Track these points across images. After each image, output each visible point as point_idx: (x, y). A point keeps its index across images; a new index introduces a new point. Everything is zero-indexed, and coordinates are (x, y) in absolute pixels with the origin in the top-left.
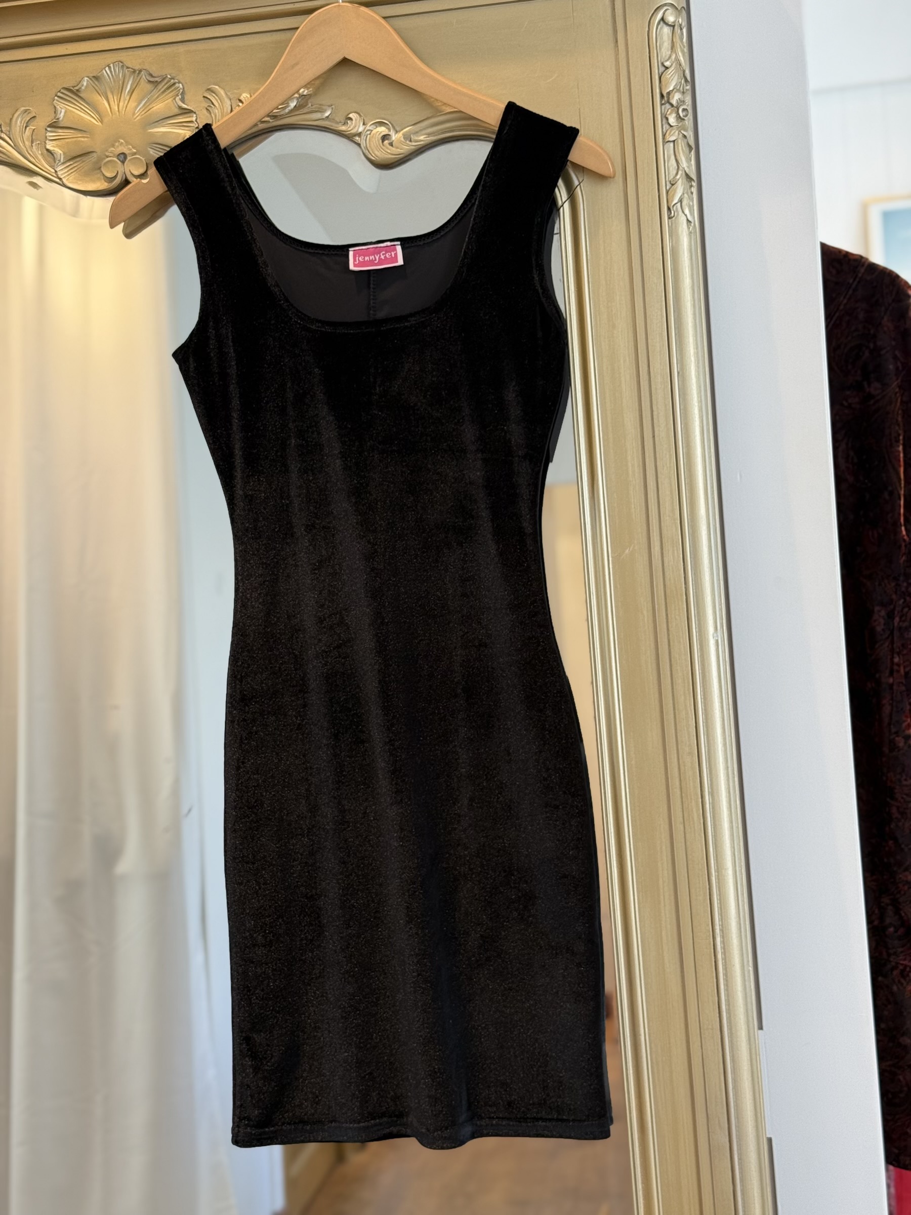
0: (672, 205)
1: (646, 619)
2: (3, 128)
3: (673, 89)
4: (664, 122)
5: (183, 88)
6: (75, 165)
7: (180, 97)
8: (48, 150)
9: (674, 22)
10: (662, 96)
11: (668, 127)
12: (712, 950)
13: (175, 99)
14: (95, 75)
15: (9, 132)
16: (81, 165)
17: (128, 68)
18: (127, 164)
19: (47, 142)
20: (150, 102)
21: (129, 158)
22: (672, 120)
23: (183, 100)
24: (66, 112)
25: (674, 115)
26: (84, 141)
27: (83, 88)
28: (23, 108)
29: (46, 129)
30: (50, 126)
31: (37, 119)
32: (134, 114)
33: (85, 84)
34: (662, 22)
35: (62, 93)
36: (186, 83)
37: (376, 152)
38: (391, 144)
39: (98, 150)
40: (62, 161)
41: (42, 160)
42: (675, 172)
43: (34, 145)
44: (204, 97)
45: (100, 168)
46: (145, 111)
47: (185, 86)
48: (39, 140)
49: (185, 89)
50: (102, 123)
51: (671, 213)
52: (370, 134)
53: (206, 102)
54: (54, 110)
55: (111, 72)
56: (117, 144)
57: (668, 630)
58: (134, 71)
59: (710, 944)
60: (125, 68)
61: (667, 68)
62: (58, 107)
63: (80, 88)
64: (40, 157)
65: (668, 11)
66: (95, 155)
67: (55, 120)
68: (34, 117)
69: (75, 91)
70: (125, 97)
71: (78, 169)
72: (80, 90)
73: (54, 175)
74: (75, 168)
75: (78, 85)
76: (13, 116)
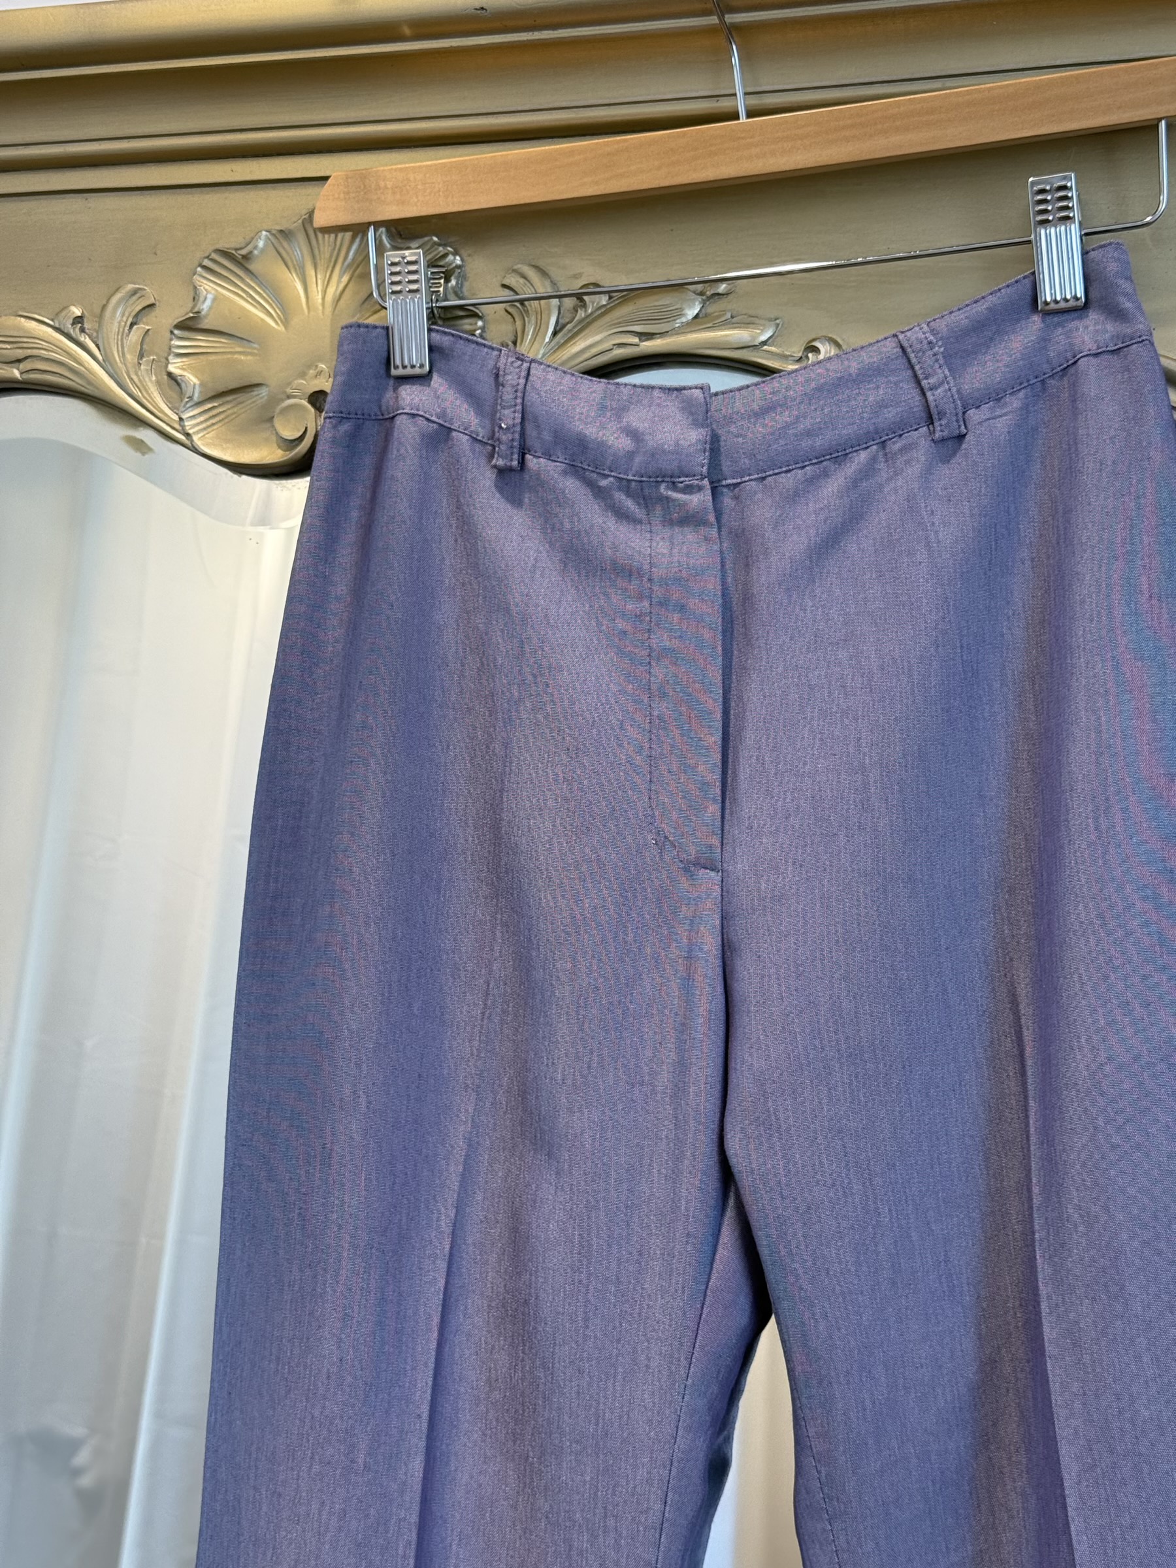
2: (86, 326)
5: (463, 266)
6: (221, 409)
8: (170, 375)
14: (283, 228)
15: (97, 332)
16: (235, 410)
19: (171, 358)
23: (459, 290)
24: (214, 300)
26: (246, 363)
27: (256, 252)
28: (130, 286)
29: (172, 332)
30: (181, 326)
31: (157, 311)
33: (261, 244)
35: (213, 260)
40: (196, 398)
43: (143, 361)
44: (504, 286)
45: (271, 419)
47: (465, 258)
48: (155, 355)
49: (468, 268)
50: (284, 325)
53: (507, 296)
54: (191, 294)
56: (311, 371)
62: (201, 288)
63: (251, 252)
64: (153, 387)
66: (264, 392)
67: (192, 315)
68: (152, 306)
69: (240, 257)
70: (341, 277)
71: (226, 418)
72: (249, 256)
73: (177, 426)
74: (222, 416)
75: (247, 245)
76: (109, 301)
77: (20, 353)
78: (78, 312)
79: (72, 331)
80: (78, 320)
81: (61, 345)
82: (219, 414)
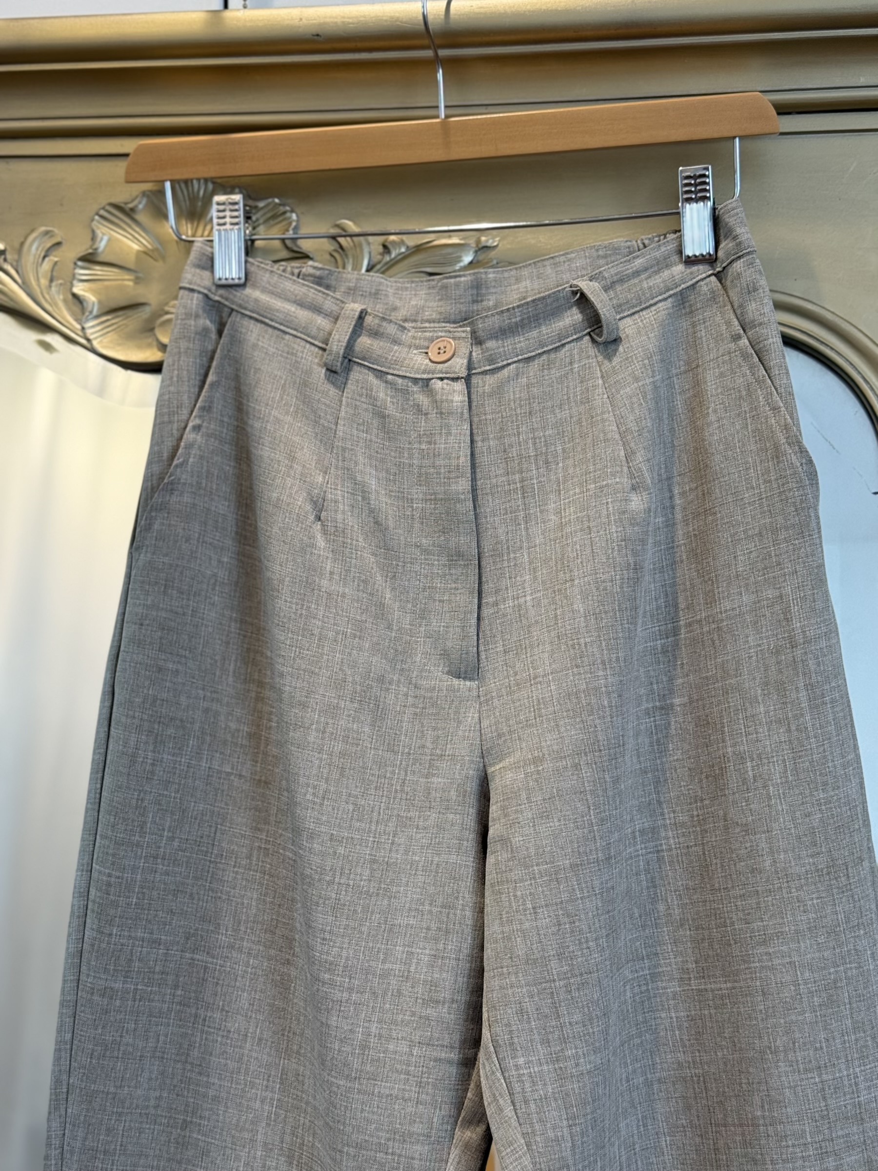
2: (9, 256)
5: (298, 221)
6: (114, 321)
7: (291, 233)
8: (75, 296)
15: (17, 261)
16: (125, 322)
19: (75, 282)
24: (109, 240)
27: (140, 207)
28: (43, 229)
29: (75, 264)
30: (84, 259)
31: (63, 248)
33: (144, 200)
39: (153, 302)
40: (95, 312)
41: (64, 309)
43: (54, 284)
45: (154, 329)
48: (62, 279)
49: (301, 222)
50: (162, 260)
53: (331, 244)
54: (90, 236)
62: (98, 231)
63: (136, 206)
64: (61, 304)
66: (147, 309)
67: (90, 251)
68: (58, 244)
69: (128, 209)
71: (118, 327)
72: (134, 209)
74: (115, 327)
75: (133, 201)
76: (26, 238)
78: (1, 247)
80: (2, 253)
82: (113, 324)
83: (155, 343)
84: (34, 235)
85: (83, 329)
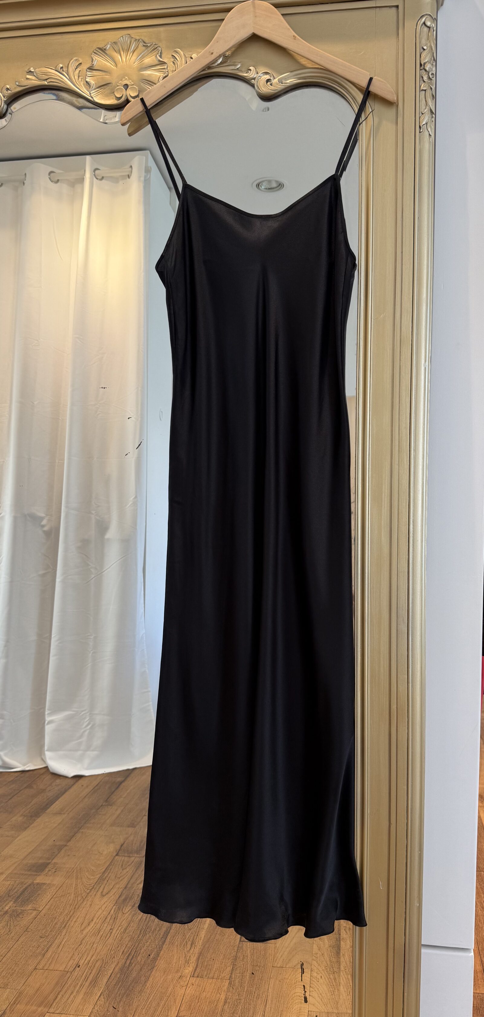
0: (422, 124)
1: (388, 354)
2: (64, 69)
3: (427, 62)
4: (421, 80)
5: (161, 51)
6: (100, 91)
7: (159, 54)
8: (87, 82)
9: (431, 25)
10: (421, 65)
11: (422, 82)
12: (408, 532)
13: (156, 56)
14: (114, 41)
15: (67, 71)
16: (104, 90)
17: (132, 38)
18: (128, 90)
19: (87, 78)
20: (143, 57)
21: (129, 87)
22: (425, 78)
23: (161, 56)
24: (97, 61)
25: (427, 76)
26: (107, 78)
27: (108, 48)
28: (75, 58)
29: (86, 70)
30: (89, 68)
31: (82, 65)
32: (134, 63)
33: (109, 46)
34: (423, 25)
35: (97, 51)
36: (163, 48)
37: (263, 88)
38: (271, 85)
39: (114, 82)
40: (93, 88)
41: (83, 87)
42: (425, 107)
43: (80, 78)
44: (172, 55)
45: (114, 92)
46: (140, 62)
47: (162, 48)
48: (83, 77)
49: (163, 51)
50: (116, 67)
51: (421, 129)
52: (260, 79)
53: (173, 58)
54: (91, 60)
55: (123, 40)
56: (124, 79)
57: (400, 360)
58: (136, 40)
59: (407, 528)
60: (131, 38)
61: (424, 49)
62: (94, 58)
63: (106, 48)
64: (82, 85)
65: (427, 18)
66: (111, 85)
67: (91, 65)
68: (81, 63)
69: (103, 49)
70: (130, 54)
71: (102, 93)
72: (106, 49)
73: (90, 96)
74: (101, 92)
75: (105, 46)
76: (69, 62)
77: (47, 77)
78: (61, 66)
79: (60, 71)
80: (62, 68)
81: (57, 75)
82: (100, 92)
83: (114, 98)
84: (72, 61)
85: (90, 93)
